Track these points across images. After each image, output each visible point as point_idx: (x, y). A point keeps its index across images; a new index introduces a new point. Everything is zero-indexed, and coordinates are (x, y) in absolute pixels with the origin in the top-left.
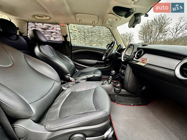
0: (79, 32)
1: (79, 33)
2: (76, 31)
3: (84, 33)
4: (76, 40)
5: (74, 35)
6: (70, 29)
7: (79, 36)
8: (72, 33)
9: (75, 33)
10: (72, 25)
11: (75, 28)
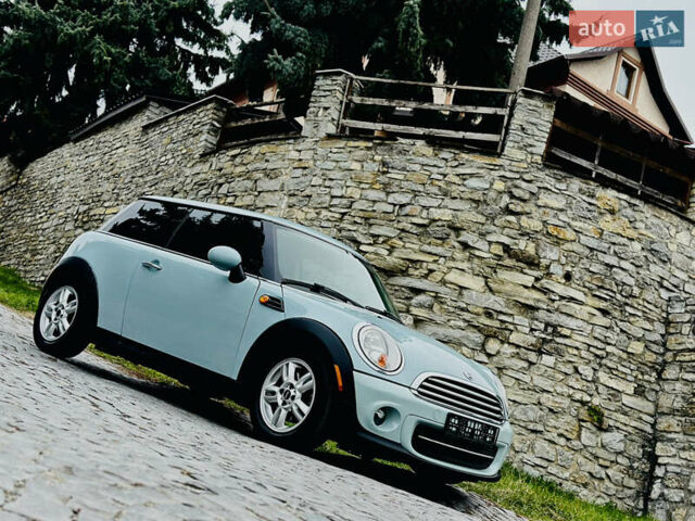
0: (605, 313)
1: (605, 321)
2: (581, 303)
3: (660, 328)
4: (548, 360)
5: (547, 325)
6: (530, 285)
7: (596, 338)
8: (538, 309)
9: (562, 313)
10: (556, 270)
11: (570, 286)
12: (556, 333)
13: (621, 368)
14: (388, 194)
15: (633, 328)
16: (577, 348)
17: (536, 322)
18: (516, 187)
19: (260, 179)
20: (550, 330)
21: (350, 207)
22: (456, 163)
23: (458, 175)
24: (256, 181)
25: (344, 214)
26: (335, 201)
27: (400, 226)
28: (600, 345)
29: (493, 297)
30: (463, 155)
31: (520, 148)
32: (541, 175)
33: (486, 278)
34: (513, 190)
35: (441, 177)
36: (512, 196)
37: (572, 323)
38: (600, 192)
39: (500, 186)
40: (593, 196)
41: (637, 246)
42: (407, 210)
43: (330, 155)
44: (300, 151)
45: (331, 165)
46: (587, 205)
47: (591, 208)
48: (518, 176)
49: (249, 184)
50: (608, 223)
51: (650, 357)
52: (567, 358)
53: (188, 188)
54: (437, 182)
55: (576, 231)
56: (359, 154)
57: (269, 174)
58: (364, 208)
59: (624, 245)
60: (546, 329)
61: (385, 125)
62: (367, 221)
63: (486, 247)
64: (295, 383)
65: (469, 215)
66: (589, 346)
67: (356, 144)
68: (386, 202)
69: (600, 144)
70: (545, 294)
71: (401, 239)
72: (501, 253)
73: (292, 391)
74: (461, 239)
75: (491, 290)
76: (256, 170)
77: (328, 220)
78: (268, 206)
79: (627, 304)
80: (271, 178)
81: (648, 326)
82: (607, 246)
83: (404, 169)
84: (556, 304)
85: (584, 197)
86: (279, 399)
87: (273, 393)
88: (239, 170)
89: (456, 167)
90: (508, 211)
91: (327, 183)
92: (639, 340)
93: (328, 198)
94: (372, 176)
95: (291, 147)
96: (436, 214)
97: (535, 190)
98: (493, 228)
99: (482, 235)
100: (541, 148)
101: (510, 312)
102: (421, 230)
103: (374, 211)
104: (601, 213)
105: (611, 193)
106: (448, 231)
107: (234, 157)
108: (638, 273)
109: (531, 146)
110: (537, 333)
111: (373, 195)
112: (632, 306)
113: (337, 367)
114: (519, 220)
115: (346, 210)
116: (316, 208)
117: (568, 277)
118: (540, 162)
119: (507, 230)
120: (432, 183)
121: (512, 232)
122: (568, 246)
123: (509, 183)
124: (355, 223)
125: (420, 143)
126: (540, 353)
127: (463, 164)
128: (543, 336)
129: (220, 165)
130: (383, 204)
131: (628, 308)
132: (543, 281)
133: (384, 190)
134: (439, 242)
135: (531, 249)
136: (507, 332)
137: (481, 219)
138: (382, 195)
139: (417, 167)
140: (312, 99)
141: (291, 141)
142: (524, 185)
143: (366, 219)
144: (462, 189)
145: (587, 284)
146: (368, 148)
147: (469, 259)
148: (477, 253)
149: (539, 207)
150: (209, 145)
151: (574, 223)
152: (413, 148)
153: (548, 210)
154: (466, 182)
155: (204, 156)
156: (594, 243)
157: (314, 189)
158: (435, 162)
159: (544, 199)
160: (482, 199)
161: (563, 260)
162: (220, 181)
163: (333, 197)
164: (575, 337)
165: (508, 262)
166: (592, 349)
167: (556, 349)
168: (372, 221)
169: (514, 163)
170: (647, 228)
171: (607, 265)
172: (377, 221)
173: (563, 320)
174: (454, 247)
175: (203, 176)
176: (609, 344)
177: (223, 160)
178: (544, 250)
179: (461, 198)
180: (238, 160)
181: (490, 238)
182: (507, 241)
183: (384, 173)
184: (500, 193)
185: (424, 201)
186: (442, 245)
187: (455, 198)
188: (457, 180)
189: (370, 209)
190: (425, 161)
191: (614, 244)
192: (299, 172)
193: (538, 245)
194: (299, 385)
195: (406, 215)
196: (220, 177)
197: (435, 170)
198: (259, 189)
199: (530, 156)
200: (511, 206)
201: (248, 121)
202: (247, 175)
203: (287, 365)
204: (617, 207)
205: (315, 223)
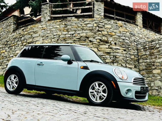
0: (125, 50)
1: (124, 52)
2: (119, 49)
3: (136, 51)
4: (115, 64)
6: (108, 47)
7: (124, 57)
8: (110, 53)
9: (116, 53)
10: (113, 43)
11: (116, 46)
12: (116, 58)
13: (131, 62)
14: (68, 32)
15: (131, 53)
16: (121, 60)
17: (111, 56)
18: (99, 24)
19: (32, 34)
20: (114, 57)
21: (59, 37)
22: (84, 21)
23: (85, 24)
24: (32, 35)
25: (58, 39)
26: (55, 36)
27: (73, 39)
28: (125, 58)
29: (100, 52)
30: (85, 19)
31: (98, 15)
32: (104, 20)
33: (97, 48)
34: (99, 25)
35: (81, 25)
36: (99, 27)
37: (119, 54)
38: (118, 22)
39: (95, 25)
40: (116, 23)
41: (128, 33)
42: (74, 35)
43: (50, 25)
44: (42, 25)
45: (51, 27)
46: (116, 26)
47: (117, 26)
48: (99, 22)
49: (30, 36)
50: (121, 29)
51: (136, 58)
52: (120, 63)
53: (12, 40)
54: (80, 27)
55: (115, 33)
56: (58, 23)
57: (35, 32)
58: (63, 37)
59: (125, 34)
60: (113, 57)
61: (63, 15)
62: (65, 40)
63: (96, 41)
64: (99, 88)
65: (90, 34)
66: (123, 59)
67: (57, 21)
68: (68, 34)
69: (115, 11)
70: (111, 49)
71: (74, 43)
72: (99, 41)
73: (99, 91)
74: (89, 40)
75: (99, 51)
76: (31, 32)
77: (54, 41)
78: (37, 41)
79: (129, 47)
80: (36, 33)
81: (134, 51)
82: (122, 35)
83: (71, 25)
84: (114, 51)
85: (115, 24)
86: (96, 93)
87: (93, 92)
88: (26, 33)
89: (84, 22)
90: (98, 31)
91: (52, 32)
92: (133, 55)
93: (53, 36)
94: (63, 28)
95: (39, 25)
96: (82, 35)
97: (104, 25)
98: (96, 36)
99: (94, 38)
100: (103, 14)
101: (105, 55)
102: (79, 39)
103: (66, 37)
104: (119, 27)
105: (120, 22)
106: (85, 38)
107: (23, 30)
108: (130, 40)
109: (100, 14)
110: (112, 59)
111: (64, 33)
112: (130, 48)
113: (112, 82)
114: (102, 32)
115: (58, 38)
116: (50, 39)
117: (115, 44)
118: (103, 17)
119: (99, 35)
120: (79, 27)
121: (101, 36)
122: (114, 36)
123: (97, 24)
124: (62, 41)
125: (73, 18)
126: (113, 63)
127: (85, 21)
128: (113, 59)
129: (19, 33)
130: (68, 35)
131: (129, 48)
132: (110, 46)
133: (67, 31)
134: (84, 41)
135: (106, 39)
136: (105, 60)
137: (93, 34)
138: (67, 33)
139: (74, 24)
140: (42, 11)
141: (39, 23)
142: (101, 24)
143: (64, 39)
144: (86, 27)
145: (120, 45)
146: (60, 21)
147: (92, 44)
148: (94, 42)
149: (105, 28)
150: (14, 28)
151: (114, 31)
152: (72, 19)
153: (107, 29)
154: (87, 26)
155: (14, 31)
156: (119, 35)
157: (48, 34)
158: (78, 22)
159: (106, 26)
160: (92, 29)
161: (114, 40)
162: (21, 37)
163: (54, 35)
164: (120, 57)
165: (101, 43)
166: (124, 59)
167: (117, 61)
168: (66, 40)
169: (97, 19)
170: (129, 29)
171: (123, 39)
172: (67, 39)
173: (117, 54)
174: (88, 42)
175: (15, 36)
176: (127, 57)
177: (20, 31)
178: (109, 39)
179: (87, 30)
180: (25, 30)
181: (96, 38)
182: (100, 38)
183: (66, 27)
184: (96, 27)
185: (78, 32)
186: (85, 42)
187: (85, 30)
188: (85, 25)
189: (65, 37)
190: (76, 22)
191: (123, 34)
192: (43, 31)
193: (107, 38)
194: (101, 89)
195: (74, 36)
196: (21, 35)
197: (79, 24)
198: (33, 37)
199: (101, 16)
200: (99, 29)
201: (24, 20)
202: (29, 34)
203: (95, 84)
204: (122, 25)
205: (51, 43)
